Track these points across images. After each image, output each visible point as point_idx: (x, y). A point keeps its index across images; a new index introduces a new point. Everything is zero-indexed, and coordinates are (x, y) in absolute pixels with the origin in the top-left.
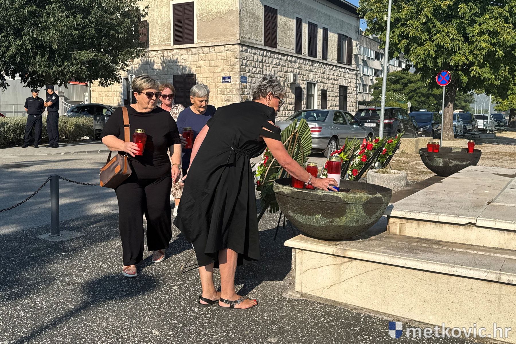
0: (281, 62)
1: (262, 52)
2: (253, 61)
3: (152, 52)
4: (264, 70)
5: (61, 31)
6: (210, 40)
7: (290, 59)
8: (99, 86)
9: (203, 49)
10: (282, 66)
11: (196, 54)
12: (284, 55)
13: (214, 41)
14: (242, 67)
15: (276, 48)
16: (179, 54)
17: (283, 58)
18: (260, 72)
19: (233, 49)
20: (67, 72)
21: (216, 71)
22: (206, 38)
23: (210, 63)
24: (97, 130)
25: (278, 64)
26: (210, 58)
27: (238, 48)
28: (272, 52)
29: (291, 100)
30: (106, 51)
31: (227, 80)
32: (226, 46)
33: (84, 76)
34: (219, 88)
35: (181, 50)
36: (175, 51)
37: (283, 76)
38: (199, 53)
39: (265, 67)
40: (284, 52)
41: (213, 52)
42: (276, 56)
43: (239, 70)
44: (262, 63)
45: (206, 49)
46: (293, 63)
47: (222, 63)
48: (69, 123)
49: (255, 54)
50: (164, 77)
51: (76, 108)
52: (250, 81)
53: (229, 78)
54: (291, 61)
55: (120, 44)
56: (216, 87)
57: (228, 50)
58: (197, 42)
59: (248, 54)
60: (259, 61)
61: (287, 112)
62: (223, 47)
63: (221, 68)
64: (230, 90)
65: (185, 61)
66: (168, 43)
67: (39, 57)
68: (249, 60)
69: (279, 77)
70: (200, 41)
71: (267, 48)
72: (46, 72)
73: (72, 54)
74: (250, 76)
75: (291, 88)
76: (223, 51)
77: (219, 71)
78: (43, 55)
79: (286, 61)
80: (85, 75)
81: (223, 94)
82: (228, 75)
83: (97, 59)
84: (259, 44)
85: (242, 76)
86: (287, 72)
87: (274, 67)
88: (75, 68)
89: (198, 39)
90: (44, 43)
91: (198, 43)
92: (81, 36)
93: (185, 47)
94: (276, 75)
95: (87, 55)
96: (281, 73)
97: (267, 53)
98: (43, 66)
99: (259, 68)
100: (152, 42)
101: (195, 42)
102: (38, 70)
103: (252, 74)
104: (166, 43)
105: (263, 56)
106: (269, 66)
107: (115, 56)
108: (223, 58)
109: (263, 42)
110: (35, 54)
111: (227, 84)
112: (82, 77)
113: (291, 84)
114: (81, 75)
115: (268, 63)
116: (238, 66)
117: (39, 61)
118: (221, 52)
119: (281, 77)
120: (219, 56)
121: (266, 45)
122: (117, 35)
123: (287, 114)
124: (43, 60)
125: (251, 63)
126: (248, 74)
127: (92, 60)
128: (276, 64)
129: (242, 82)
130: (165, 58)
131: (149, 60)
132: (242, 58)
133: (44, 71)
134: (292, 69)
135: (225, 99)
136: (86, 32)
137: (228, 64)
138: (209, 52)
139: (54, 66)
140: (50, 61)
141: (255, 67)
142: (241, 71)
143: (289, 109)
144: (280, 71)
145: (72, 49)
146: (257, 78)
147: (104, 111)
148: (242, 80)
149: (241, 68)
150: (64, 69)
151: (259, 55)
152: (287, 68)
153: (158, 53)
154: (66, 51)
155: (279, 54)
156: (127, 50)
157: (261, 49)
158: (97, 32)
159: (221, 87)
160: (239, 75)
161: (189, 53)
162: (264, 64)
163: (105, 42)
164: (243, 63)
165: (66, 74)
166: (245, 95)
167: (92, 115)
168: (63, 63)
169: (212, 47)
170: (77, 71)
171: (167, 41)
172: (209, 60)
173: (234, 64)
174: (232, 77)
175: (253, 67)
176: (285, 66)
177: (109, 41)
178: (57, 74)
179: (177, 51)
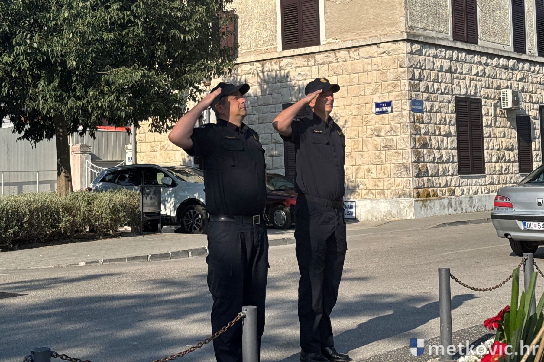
0: (486, 70)
1: (449, 52)
2: (433, 70)
3: (244, 65)
4: (454, 86)
5: (83, 35)
6: (350, 36)
7: (505, 63)
8: (151, 131)
9: (338, 54)
10: (489, 77)
11: (323, 63)
12: (491, 56)
13: (357, 37)
14: (412, 82)
15: (476, 43)
16: (293, 66)
17: (489, 61)
18: (447, 91)
19: (394, 50)
20: (93, 107)
21: (363, 93)
22: (342, 33)
23: (350, 78)
24: (146, 213)
25: (480, 74)
26: (349, 69)
27: (405, 47)
28: (469, 52)
29: (511, 141)
30: (163, 68)
31: (385, 109)
32: (381, 45)
33: (123, 114)
34: (370, 123)
35: (295, 58)
36: (284, 62)
37: (493, 96)
38: (330, 62)
39: (455, 81)
40: (491, 51)
41: (357, 58)
42: (477, 58)
43: (407, 89)
44: (451, 72)
45: (343, 53)
46: (510, 71)
47: (374, 77)
48: (95, 203)
49: (435, 56)
50: (265, 109)
51: (109, 174)
52: (428, 108)
53: (389, 104)
54: (506, 67)
55: (187, 53)
56: (364, 123)
57: (384, 52)
58: (325, 42)
59: (423, 57)
60: (444, 69)
61: (504, 164)
62: (375, 47)
63: (373, 86)
64: (391, 127)
65: (304, 77)
66: (272, 47)
67: (42, 83)
68: (425, 69)
69: (484, 98)
70: (330, 40)
71: (459, 45)
72: (54, 110)
73: (102, 74)
74: (428, 99)
75: (509, 119)
76: (376, 55)
77: (368, 92)
78: (51, 79)
79: (496, 66)
80: (126, 112)
81: (377, 136)
82: (386, 100)
83: (147, 81)
84: (442, 39)
85: (413, 99)
86: (499, 88)
87: (473, 80)
88: (108, 100)
89: (327, 37)
90: (52, 58)
91: (327, 43)
92: (119, 43)
93: (304, 53)
94: (478, 95)
95: (128, 76)
96: (489, 90)
97: (460, 55)
98: (50, 100)
99: (445, 82)
100: (243, 48)
101: (322, 43)
102: (41, 107)
103: (433, 95)
104: (269, 47)
105: (451, 61)
106: (464, 79)
107: (178, 75)
108: (375, 67)
109: (450, 33)
110: (36, 78)
111: (386, 115)
112: (120, 117)
113: (508, 110)
114: (119, 113)
115: (462, 73)
116: (406, 82)
117: (42, 91)
118: (371, 57)
119: (487, 98)
120: (368, 64)
121: (456, 38)
122: (182, 36)
123: (503, 169)
124: (50, 88)
125: (429, 75)
126: (425, 95)
127: (138, 85)
128: (477, 74)
129: (414, 110)
130: (265, 74)
131: (238, 80)
132: (411, 66)
133: (51, 108)
134: (509, 82)
135: (383, 145)
136: (127, 34)
137: (385, 79)
138: (348, 59)
139: (69, 97)
140: (63, 91)
141: (438, 82)
142: (410, 91)
143: (507, 159)
144: (485, 87)
145: (103, 66)
146: (443, 102)
147: (160, 177)
148: (414, 107)
149: (410, 85)
150: (89, 102)
151: (444, 58)
152: (499, 81)
153: (254, 67)
154: (91, 71)
155: (482, 54)
156: (200, 62)
157: (447, 48)
158: (147, 34)
159: (373, 122)
160: (407, 98)
161: (312, 63)
162: (455, 75)
163: (161, 49)
164: (414, 75)
165: (92, 112)
166: (420, 135)
167: (137, 185)
168: (86, 92)
169: (353, 49)
170: (110, 106)
171: (271, 44)
172: (350, 74)
173: (397, 79)
174: (393, 102)
175: (434, 81)
176: (495, 77)
177: (167, 49)
178: (75, 113)
179: (289, 60)
